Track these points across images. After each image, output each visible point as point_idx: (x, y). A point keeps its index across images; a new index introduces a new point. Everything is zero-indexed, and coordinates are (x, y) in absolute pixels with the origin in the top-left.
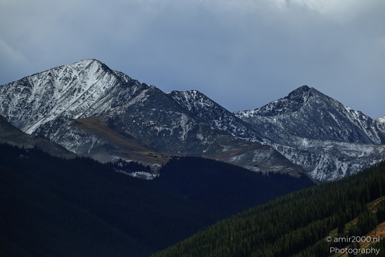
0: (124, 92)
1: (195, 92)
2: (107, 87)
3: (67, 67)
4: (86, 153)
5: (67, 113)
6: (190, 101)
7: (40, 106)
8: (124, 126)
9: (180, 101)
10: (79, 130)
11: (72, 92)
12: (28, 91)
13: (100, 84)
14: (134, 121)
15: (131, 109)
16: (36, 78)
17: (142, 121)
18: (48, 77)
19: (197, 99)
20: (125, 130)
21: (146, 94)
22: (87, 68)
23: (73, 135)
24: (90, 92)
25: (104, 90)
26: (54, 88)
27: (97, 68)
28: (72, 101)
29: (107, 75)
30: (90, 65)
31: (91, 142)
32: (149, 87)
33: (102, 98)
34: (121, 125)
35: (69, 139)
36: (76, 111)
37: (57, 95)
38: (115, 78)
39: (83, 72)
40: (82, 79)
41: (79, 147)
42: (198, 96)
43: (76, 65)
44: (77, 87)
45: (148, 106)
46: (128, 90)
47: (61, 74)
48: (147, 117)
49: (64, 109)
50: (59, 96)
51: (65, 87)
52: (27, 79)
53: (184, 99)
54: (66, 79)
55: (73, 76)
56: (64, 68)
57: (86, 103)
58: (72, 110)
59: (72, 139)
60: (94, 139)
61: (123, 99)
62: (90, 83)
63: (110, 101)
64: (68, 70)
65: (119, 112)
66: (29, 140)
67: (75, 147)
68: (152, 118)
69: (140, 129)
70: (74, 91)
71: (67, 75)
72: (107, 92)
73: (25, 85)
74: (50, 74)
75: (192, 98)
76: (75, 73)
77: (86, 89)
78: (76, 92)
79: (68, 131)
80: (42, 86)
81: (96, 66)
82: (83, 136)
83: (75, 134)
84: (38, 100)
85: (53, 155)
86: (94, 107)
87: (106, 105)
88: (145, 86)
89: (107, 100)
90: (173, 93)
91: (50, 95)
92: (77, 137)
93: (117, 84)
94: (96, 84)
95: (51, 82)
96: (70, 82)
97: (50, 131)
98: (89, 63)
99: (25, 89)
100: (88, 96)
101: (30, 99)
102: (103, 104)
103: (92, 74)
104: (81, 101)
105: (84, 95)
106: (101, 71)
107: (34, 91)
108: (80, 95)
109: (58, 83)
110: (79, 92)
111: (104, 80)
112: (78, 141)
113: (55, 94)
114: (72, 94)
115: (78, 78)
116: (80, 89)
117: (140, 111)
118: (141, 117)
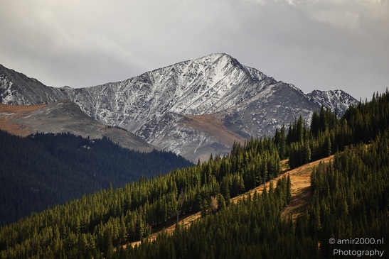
0: (250, 88)
1: (340, 92)
2: (234, 83)
3: (193, 62)
4: (192, 152)
5: (187, 112)
6: (333, 102)
7: (160, 105)
8: (242, 124)
9: (322, 102)
10: (187, 126)
11: (195, 89)
12: (148, 88)
13: (227, 80)
14: (254, 119)
15: (252, 106)
16: (157, 74)
17: (264, 118)
18: (171, 73)
19: (341, 100)
20: (242, 128)
21: (272, 89)
22: (215, 62)
23: (179, 132)
24: (215, 89)
25: (230, 87)
26: (176, 84)
27: (226, 63)
28: (194, 99)
29: (235, 70)
30: (218, 60)
31: (199, 141)
32: (276, 82)
33: (227, 95)
34: (239, 123)
35: (175, 137)
36: (198, 110)
37: (179, 92)
38: (244, 74)
39: (210, 68)
40: (208, 75)
41: (185, 147)
42: (343, 96)
43: (204, 60)
44: (202, 83)
45: (272, 102)
46: (255, 86)
47: (185, 70)
48: (270, 114)
49: (184, 107)
50: (182, 94)
51: (189, 84)
52: (147, 75)
53: (326, 100)
54: (191, 75)
55: (198, 72)
56: (190, 63)
57: (209, 100)
58: (193, 108)
59: (177, 137)
60: (203, 137)
61: (249, 96)
62: (216, 79)
63: (235, 98)
64: (194, 65)
65: (238, 109)
66: (98, 130)
67: (180, 146)
68: (276, 116)
69: (260, 128)
70: (198, 88)
71: (193, 70)
72: (234, 89)
73: (145, 81)
74: (173, 69)
75: (335, 98)
76: (202, 69)
77: (211, 86)
78: (200, 89)
79: (174, 128)
80: (163, 83)
81: (225, 61)
82: (191, 133)
83: (182, 131)
84: (157, 97)
85: (123, 146)
86: (217, 105)
87: (230, 103)
88: (272, 81)
89: (232, 98)
90: (314, 93)
91: (171, 93)
92: (184, 135)
93: (245, 80)
94: (223, 80)
95: (173, 78)
96: (195, 78)
97: (157, 129)
98: (218, 57)
99: (145, 86)
100: (212, 93)
101: (149, 97)
102: (227, 102)
103: (219, 70)
104: (204, 99)
105: (208, 92)
106: (230, 66)
107: (154, 88)
108: (204, 92)
109: (181, 79)
110: (203, 89)
111: (232, 75)
112: (184, 139)
113: (177, 92)
114: (196, 91)
115: (204, 74)
116: (204, 86)
117: (263, 107)
118: (263, 114)
